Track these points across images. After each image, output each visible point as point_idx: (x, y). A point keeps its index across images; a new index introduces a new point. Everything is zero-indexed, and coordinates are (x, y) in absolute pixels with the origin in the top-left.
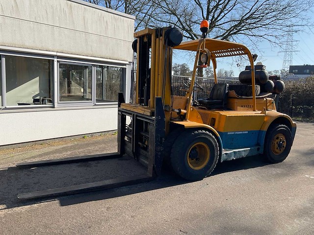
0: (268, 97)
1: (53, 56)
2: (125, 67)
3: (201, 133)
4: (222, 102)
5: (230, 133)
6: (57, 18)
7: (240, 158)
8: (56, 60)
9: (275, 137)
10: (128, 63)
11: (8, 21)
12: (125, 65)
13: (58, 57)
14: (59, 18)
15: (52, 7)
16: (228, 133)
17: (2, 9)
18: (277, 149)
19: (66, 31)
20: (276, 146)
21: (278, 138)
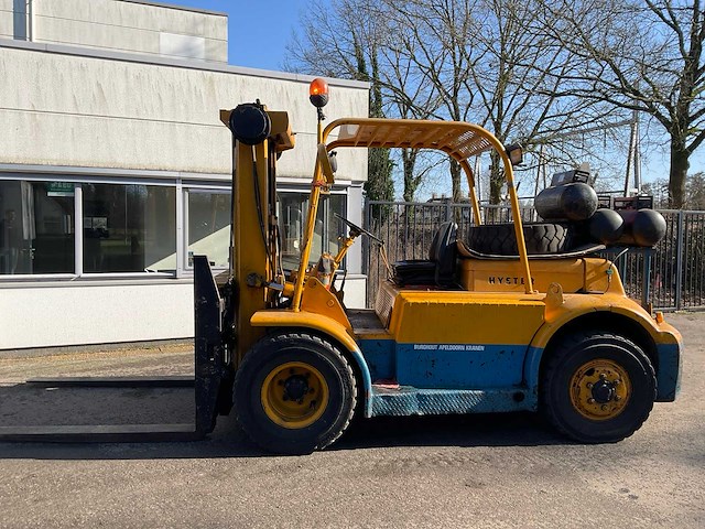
0: (590, 255)
1: (173, 180)
2: (344, 192)
3: (296, 340)
4: (435, 267)
5: (422, 347)
6: (182, 107)
7: (443, 415)
8: (179, 186)
9: (585, 368)
10: (349, 183)
11: (84, 122)
12: (346, 187)
13: (185, 181)
14: (186, 106)
15: (171, 87)
16: (416, 347)
17: (75, 103)
18: (589, 401)
19: (200, 130)
20: (585, 393)
21: (590, 373)
